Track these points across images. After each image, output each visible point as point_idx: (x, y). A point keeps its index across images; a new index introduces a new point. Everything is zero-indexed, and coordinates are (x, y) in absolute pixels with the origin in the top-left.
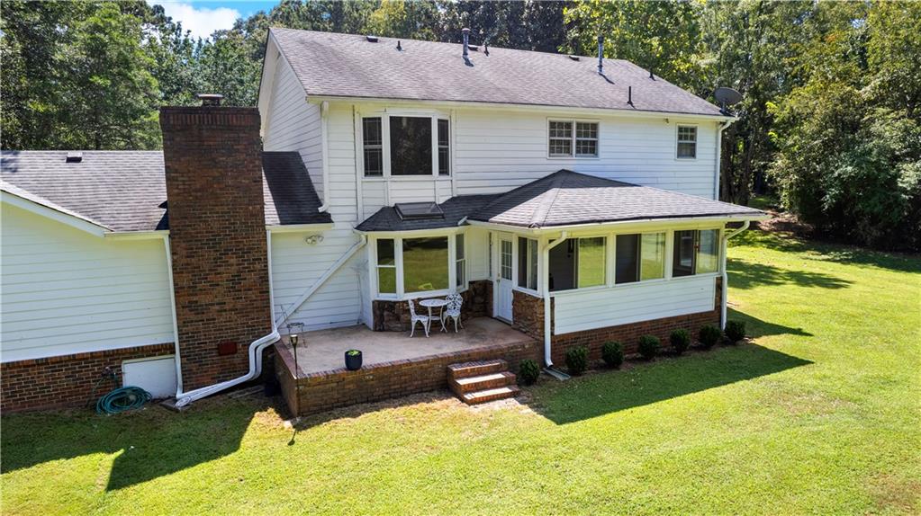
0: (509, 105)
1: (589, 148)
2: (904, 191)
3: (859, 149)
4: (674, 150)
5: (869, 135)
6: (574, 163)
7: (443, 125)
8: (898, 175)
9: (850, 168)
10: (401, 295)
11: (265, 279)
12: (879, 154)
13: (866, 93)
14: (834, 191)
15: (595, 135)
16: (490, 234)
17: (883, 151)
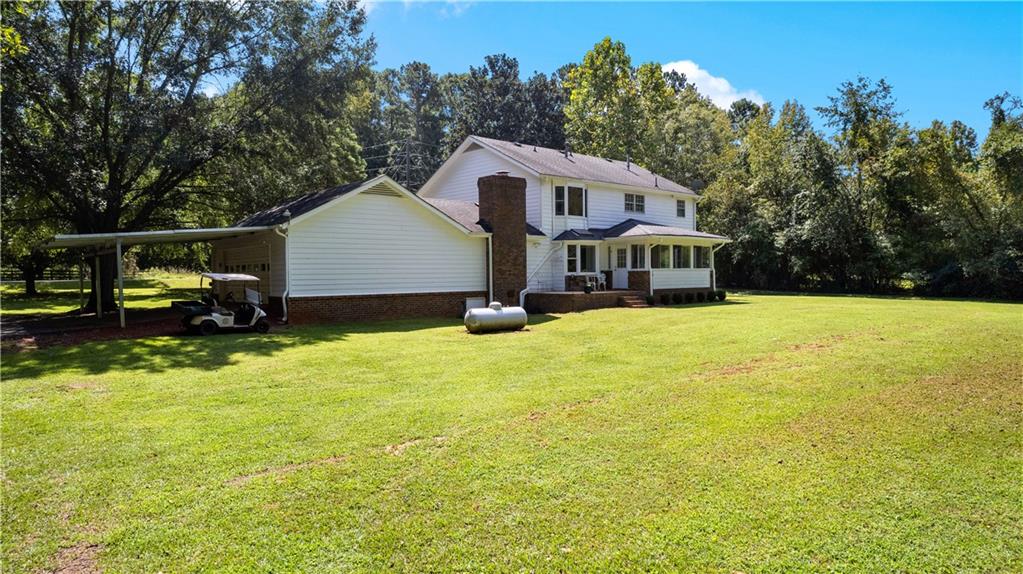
0: (607, 184)
1: (641, 209)
2: (778, 249)
3: (751, 223)
4: (675, 212)
5: (755, 215)
6: (635, 216)
7: (586, 191)
8: (774, 240)
9: (747, 236)
10: (579, 273)
11: (525, 261)
12: (763, 227)
13: (751, 189)
14: (739, 251)
15: (643, 202)
16: (609, 248)
17: (766, 225)
